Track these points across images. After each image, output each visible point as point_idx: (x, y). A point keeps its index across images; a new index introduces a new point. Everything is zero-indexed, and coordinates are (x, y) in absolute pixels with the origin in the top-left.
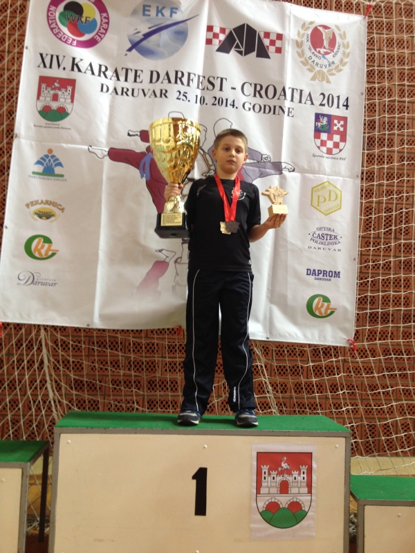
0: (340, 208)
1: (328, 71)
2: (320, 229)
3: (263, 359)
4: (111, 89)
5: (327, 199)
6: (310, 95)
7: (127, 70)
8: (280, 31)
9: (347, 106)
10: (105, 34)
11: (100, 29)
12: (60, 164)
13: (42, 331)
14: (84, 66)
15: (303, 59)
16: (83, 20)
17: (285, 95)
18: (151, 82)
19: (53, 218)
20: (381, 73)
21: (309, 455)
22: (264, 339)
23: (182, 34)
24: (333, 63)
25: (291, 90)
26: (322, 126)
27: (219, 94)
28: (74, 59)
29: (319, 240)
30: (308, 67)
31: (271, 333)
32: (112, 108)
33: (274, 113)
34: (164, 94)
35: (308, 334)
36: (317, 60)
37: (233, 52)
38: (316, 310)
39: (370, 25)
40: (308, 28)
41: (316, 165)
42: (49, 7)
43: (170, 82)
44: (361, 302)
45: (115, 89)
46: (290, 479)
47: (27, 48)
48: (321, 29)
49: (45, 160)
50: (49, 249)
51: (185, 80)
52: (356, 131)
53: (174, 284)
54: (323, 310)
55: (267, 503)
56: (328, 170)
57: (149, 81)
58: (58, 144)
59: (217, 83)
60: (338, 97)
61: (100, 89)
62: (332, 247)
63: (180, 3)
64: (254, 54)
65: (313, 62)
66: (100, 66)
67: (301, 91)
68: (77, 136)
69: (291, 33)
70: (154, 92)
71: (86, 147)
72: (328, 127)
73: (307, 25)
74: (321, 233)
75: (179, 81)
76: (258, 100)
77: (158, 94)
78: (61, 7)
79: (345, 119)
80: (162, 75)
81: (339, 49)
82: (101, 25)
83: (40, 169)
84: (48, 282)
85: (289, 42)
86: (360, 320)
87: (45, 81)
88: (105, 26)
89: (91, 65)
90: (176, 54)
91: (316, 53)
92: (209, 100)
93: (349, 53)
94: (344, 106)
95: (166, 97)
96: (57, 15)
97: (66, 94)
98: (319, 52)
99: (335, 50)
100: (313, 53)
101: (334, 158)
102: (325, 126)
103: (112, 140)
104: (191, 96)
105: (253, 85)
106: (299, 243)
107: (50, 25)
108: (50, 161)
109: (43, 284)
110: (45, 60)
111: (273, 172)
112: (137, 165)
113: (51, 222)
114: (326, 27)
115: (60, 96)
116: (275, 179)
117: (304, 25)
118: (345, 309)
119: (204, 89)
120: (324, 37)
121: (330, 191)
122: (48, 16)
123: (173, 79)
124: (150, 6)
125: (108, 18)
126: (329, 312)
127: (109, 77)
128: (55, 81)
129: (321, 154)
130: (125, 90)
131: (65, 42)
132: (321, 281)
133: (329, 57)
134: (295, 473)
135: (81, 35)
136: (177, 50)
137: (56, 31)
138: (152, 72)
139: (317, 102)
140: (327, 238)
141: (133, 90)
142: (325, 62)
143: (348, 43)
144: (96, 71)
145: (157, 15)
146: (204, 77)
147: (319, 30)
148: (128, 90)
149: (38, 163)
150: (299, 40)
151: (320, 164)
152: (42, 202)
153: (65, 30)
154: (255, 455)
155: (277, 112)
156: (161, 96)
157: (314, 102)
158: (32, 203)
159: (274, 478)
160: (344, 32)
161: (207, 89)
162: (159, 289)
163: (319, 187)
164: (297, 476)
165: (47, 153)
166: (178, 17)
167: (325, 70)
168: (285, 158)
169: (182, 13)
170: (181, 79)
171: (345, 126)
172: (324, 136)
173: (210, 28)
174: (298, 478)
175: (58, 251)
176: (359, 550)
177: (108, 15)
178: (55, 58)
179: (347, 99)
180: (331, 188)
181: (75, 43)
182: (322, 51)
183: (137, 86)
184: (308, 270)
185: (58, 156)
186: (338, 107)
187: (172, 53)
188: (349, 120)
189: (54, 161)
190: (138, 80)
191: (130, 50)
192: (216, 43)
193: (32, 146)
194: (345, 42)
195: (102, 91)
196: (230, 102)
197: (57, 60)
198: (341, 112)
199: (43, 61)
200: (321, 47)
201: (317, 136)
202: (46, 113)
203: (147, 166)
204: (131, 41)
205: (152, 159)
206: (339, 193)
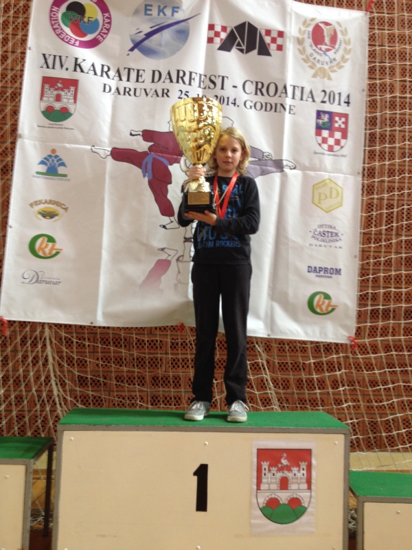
0: (341, 206)
1: (330, 68)
2: (321, 226)
3: (264, 355)
4: (114, 89)
5: (328, 196)
6: (311, 92)
7: (129, 70)
8: (281, 29)
9: (348, 103)
10: (107, 34)
12: (63, 164)
13: (47, 329)
14: (86, 66)
15: (304, 57)
16: (86, 20)
17: (286, 93)
18: (153, 81)
19: (56, 218)
20: (383, 69)
21: (309, 452)
22: (265, 336)
23: (183, 33)
24: (335, 59)
25: (292, 87)
26: (324, 123)
27: (220, 93)
28: (76, 59)
29: (320, 238)
30: (310, 64)
31: (272, 330)
32: (115, 108)
33: (276, 111)
34: (166, 93)
35: (310, 331)
36: (318, 57)
37: (234, 50)
38: (317, 307)
39: (372, 20)
40: (310, 24)
41: (317, 162)
42: (52, 8)
43: (171, 81)
44: (362, 299)
45: (117, 89)
46: (289, 475)
47: (30, 49)
48: (322, 25)
49: (48, 160)
50: (53, 248)
51: (186, 79)
52: (357, 128)
53: (176, 282)
54: (324, 307)
55: (267, 499)
56: (329, 167)
57: (151, 80)
58: (62, 145)
59: (219, 82)
60: (340, 94)
61: (102, 89)
62: (333, 244)
63: (182, 3)
64: (256, 51)
66: (103, 66)
67: (303, 88)
68: (80, 137)
69: (292, 30)
70: (156, 91)
71: (89, 147)
72: (329, 125)
73: (308, 22)
74: (322, 230)
75: (180, 80)
76: (259, 98)
77: (160, 93)
78: (64, 8)
80: (164, 75)
81: (340, 45)
82: (103, 25)
83: (43, 168)
84: (53, 280)
85: (290, 38)
86: (361, 316)
87: (48, 82)
88: (107, 26)
89: (93, 65)
90: (178, 53)
91: (317, 50)
93: (350, 50)
94: (345, 102)
95: (168, 96)
96: (60, 15)
97: (69, 94)
98: (320, 49)
99: (337, 46)
100: (314, 50)
101: (336, 156)
102: (326, 123)
103: (114, 140)
105: (254, 83)
106: (300, 241)
107: (52, 25)
108: (53, 161)
109: (47, 283)
110: (48, 61)
111: (274, 169)
112: (139, 165)
113: (55, 221)
114: (327, 24)
115: (63, 97)
116: (277, 177)
117: (305, 21)
118: (346, 306)
119: (205, 88)
120: (325, 34)
121: (331, 188)
122: (51, 17)
123: (174, 78)
124: (151, 6)
125: (110, 18)
126: (330, 309)
127: (111, 77)
128: (58, 82)
129: (322, 151)
130: (127, 90)
131: (67, 43)
132: (322, 279)
133: (331, 54)
134: (295, 470)
135: (84, 35)
136: (178, 49)
137: (59, 31)
138: (154, 72)
139: (318, 99)
140: (328, 235)
141: (135, 89)
142: (327, 59)
143: (349, 40)
144: (99, 71)
145: (159, 15)
146: (206, 76)
147: (320, 27)
149: (42, 163)
150: (300, 37)
151: (321, 161)
152: (46, 202)
153: (67, 30)
154: (255, 451)
155: (278, 110)
156: (163, 96)
157: (316, 99)
158: (36, 203)
159: (274, 475)
160: (346, 30)
161: (209, 88)
162: (162, 286)
163: (321, 185)
164: (296, 472)
166: (179, 16)
167: (326, 67)
168: (286, 156)
169: (184, 11)
170: (182, 78)
171: (346, 123)
172: (325, 133)
173: (211, 27)
174: (298, 474)
175: (61, 250)
176: (359, 546)
177: (110, 15)
178: (58, 60)
179: (348, 96)
180: (333, 185)
181: (77, 43)
182: (324, 47)
183: (139, 86)
184: (309, 267)
185: (61, 157)
186: (339, 104)
187: (173, 53)
188: (350, 117)
189: (58, 161)
190: (140, 80)
191: (132, 50)
192: (218, 41)
193: (35, 146)
194: (347, 38)
195: (104, 91)
196: (231, 100)
197: (60, 60)
198: (342, 109)
199: (46, 62)
200: (321, 44)
201: (318, 133)
202: (50, 113)
203: (150, 166)
204: (133, 41)
205: (154, 159)
206: (340, 190)
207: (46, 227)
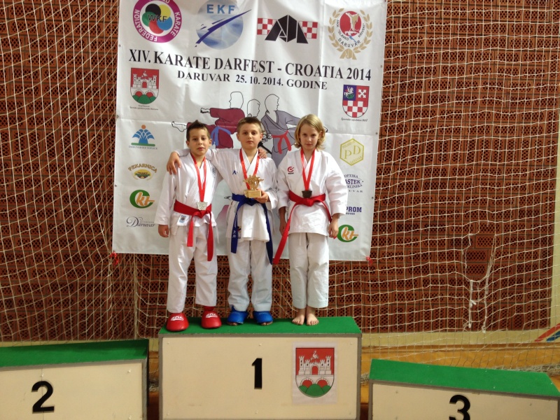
0: (363, 159)
1: (354, 49)
2: (346, 176)
4: (186, 75)
5: (352, 152)
6: (339, 70)
7: (197, 58)
8: (315, 20)
9: (369, 77)
10: (179, 30)
11: (174, 26)
12: (152, 137)
14: (164, 57)
15: (334, 42)
16: (161, 18)
17: (320, 72)
18: (216, 68)
19: (149, 177)
21: (332, 350)
24: (359, 42)
25: (324, 67)
26: (349, 95)
27: (268, 75)
28: (156, 53)
30: (339, 47)
33: (311, 87)
34: (226, 78)
35: (338, 254)
36: (345, 41)
37: (279, 39)
38: (344, 236)
40: (338, 15)
41: (344, 127)
42: (134, 11)
43: (231, 68)
45: (189, 74)
46: (318, 365)
47: (120, 45)
48: (348, 15)
49: (140, 134)
50: (147, 200)
51: (242, 66)
52: (376, 96)
54: (348, 236)
55: (303, 381)
56: (353, 129)
57: (215, 67)
58: (150, 122)
59: (267, 66)
60: (362, 70)
61: (177, 76)
62: (356, 189)
64: (295, 40)
65: (342, 43)
66: (177, 56)
67: (333, 68)
68: (163, 115)
69: (324, 21)
70: (219, 76)
71: (170, 123)
73: (337, 13)
74: (347, 178)
75: (237, 67)
76: (299, 77)
77: (222, 78)
78: (144, 10)
79: (367, 88)
80: (225, 62)
81: (363, 29)
82: (175, 22)
83: (137, 140)
84: (149, 224)
85: (322, 28)
87: (136, 72)
88: (178, 23)
89: (169, 56)
90: (235, 44)
91: (344, 35)
92: (261, 80)
93: (371, 33)
94: (366, 77)
95: (228, 80)
96: (141, 17)
97: (152, 82)
98: (347, 34)
99: (361, 31)
100: (342, 36)
101: (358, 120)
103: (188, 115)
104: (247, 79)
105: (295, 65)
107: (136, 26)
108: (144, 134)
109: (145, 225)
110: (135, 55)
113: (148, 180)
114: (352, 13)
115: (148, 84)
117: (335, 13)
119: (257, 72)
120: (351, 22)
121: (355, 146)
122: (134, 19)
123: (233, 65)
124: (212, 5)
125: (180, 16)
126: (353, 237)
127: (184, 65)
128: (143, 72)
129: (348, 117)
130: (197, 75)
131: (149, 39)
133: (356, 38)
134: (322, 362)
135: (161, 31)
136: (235, 41)
137: (141, 30)
138: (217, 60)
139: (345, 76)
140: (352, 182)
141: (203, 75)
142: (352, 42)
143: (371, 24)
144: (174, 62)
145: (218, 12)
146: (257, 62)
147: (347, 16)
148: (199, 75)
149: (135, 136)
150: (331, 26)
151: (347, 125)
152: (140, 166)
153: (148, 29)
154: (294, 350)
155: (313, 86)
156: (225, 80)
157: (343, 76)
158: (134, 167)
159: (307, 365)
160: (368, 16)
161: (259, 71)
163: (346, 144)
165: (141, 128)
166: (234, 13)
167: (352, 48)
169: (238, 8)
170: (239, 65)
171: (367, 94)
172: (350, 103)
173: (260, 21)
175: (153, 201)
177: (180, 13)
178: (142, 53)
179: (369, 72)
180: (356, 144)
181: (156, 39)
182: (350, 33)
183: (206, 72)
185: (150, 131)
186: (362, 79)
187: (231, 43)
188: (371, 89)
189: (147, 134)
190: (206, 67)
191: (199, 42)
192: (265, 33)
193: (130, 123)
194: (369, 24)
195: (179, 77)
196: (277, 81)
197: (143, 54)
198: (365, 83)
199: (133, 56)
200: (348, 30)
201: (345, 103)
202: (138, 97)
203: (216, 136)
204: (199, 35)
205: (220, 130)
206: (361, 147)
207: (142, 184)
